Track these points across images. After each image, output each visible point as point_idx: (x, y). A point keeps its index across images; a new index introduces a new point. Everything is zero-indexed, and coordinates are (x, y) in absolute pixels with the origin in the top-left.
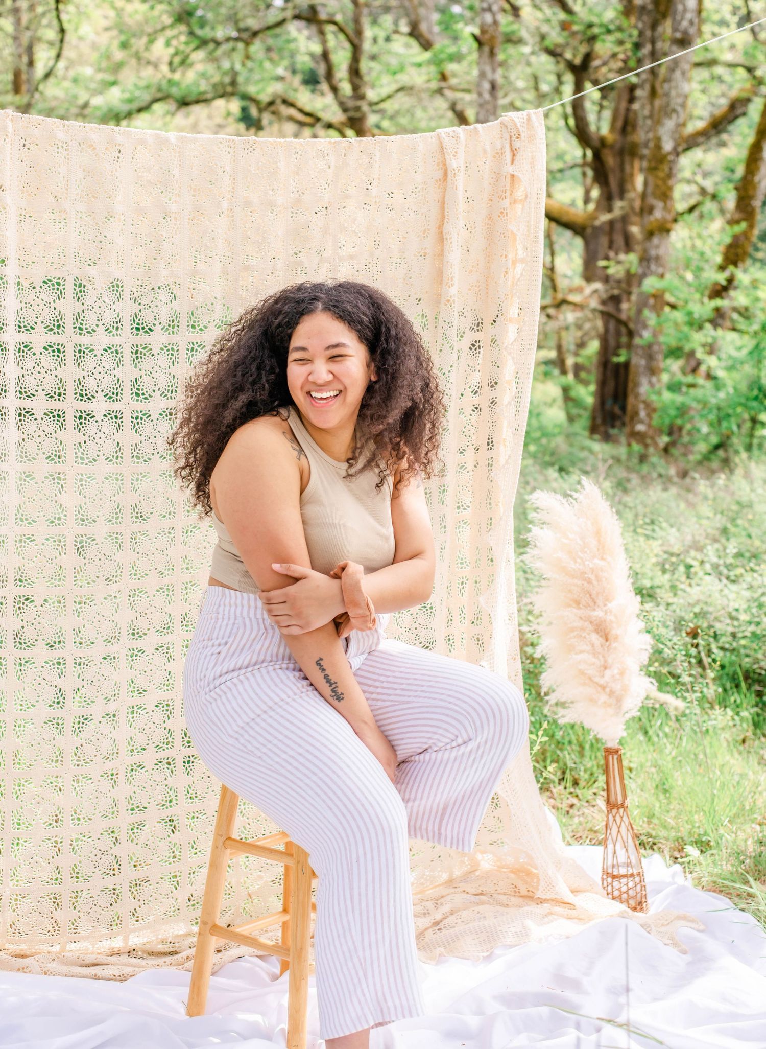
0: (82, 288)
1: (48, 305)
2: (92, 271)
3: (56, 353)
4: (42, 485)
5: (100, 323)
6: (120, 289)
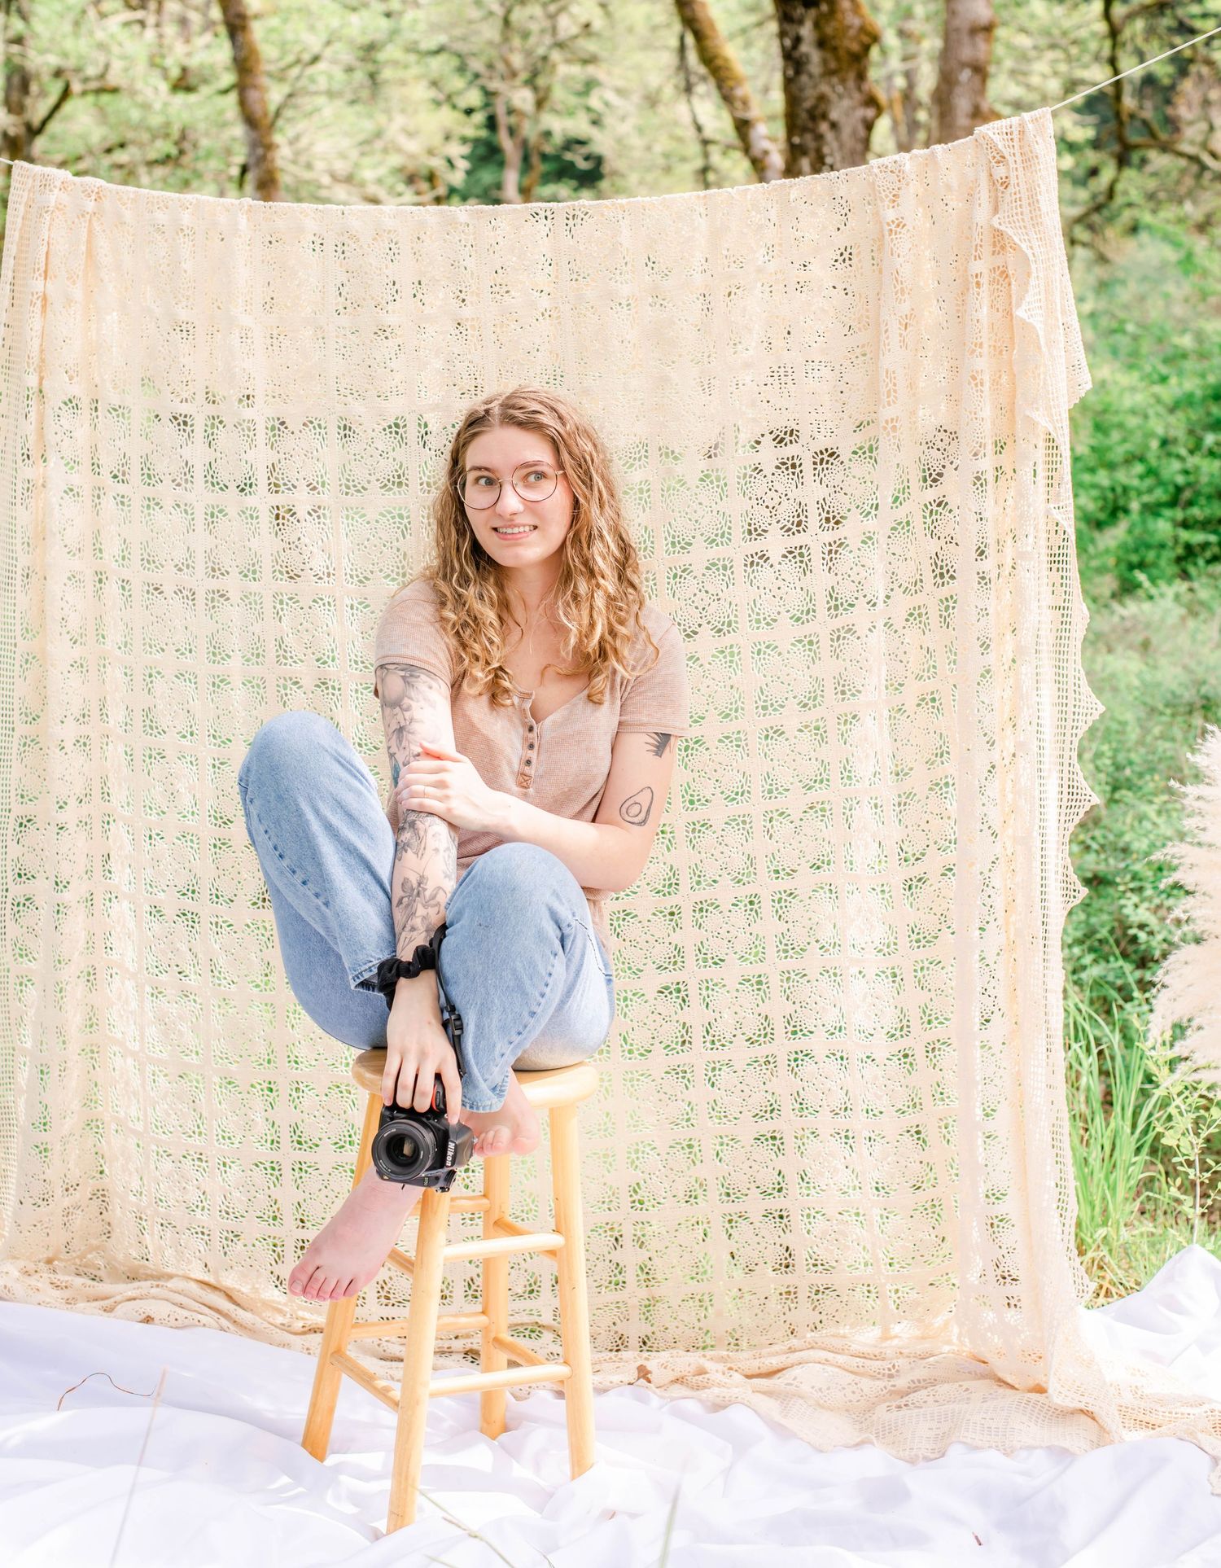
0: (347, 432)
1: (309, 455)
2: (357, 408)
3: (322, 519)
4: (311, 695)
5: (373, 478)
6: (401, 431)
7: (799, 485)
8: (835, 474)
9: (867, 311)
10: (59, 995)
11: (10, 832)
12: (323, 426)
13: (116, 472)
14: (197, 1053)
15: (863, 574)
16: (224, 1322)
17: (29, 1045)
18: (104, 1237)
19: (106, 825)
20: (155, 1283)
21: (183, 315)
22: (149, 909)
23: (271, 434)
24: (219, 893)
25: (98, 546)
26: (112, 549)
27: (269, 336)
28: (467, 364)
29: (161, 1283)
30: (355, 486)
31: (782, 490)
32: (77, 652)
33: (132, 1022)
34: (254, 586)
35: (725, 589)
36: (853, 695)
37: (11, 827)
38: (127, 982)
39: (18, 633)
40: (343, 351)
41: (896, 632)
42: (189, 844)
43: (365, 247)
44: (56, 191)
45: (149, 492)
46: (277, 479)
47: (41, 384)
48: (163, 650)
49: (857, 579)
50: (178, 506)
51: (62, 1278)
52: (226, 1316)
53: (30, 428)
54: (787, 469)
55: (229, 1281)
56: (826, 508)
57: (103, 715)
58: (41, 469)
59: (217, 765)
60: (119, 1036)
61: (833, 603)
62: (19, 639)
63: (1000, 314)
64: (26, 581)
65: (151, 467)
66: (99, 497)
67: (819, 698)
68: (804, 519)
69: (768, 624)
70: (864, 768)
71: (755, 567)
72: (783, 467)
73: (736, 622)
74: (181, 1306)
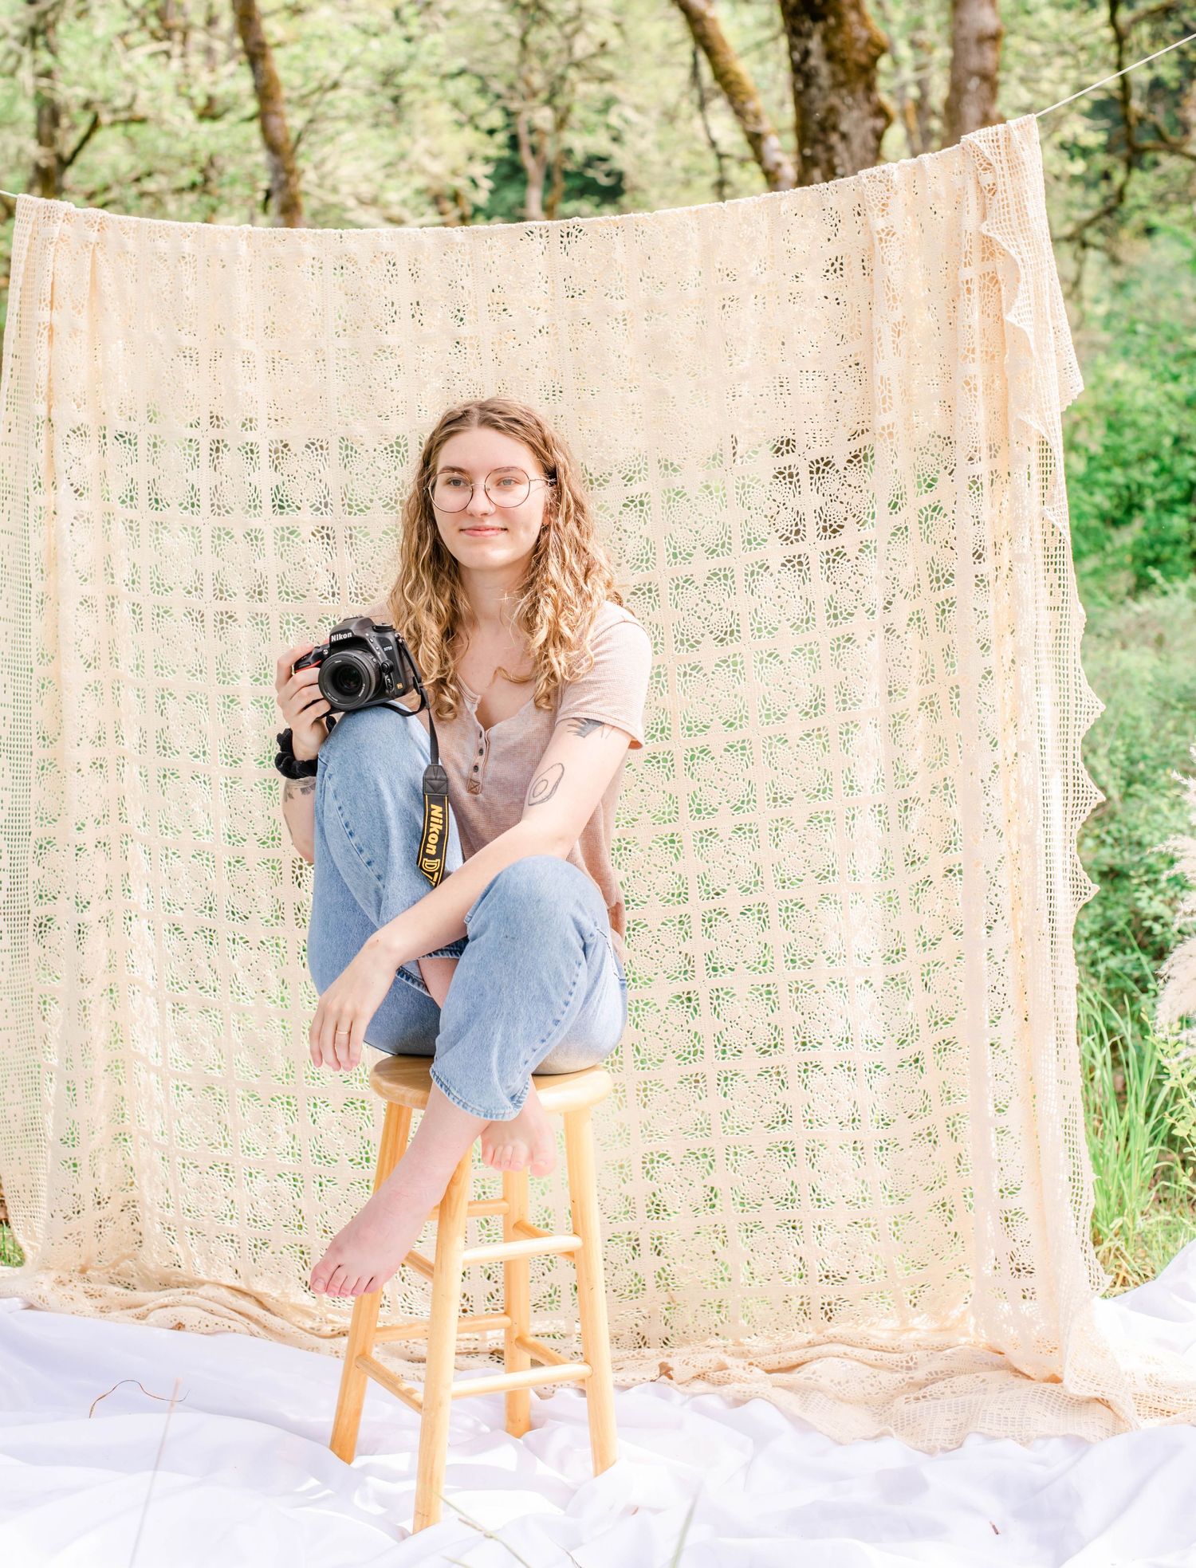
0: (349, 452)
1: (312, 476)
2: (358, 428)
3: (326, 540)
5: (375, 497)
6: (402, 450)
7: (797, 494)
8: (832, 484)
9: (859, 320)
10: (82, 1014)
11: (31, 854)
12: (325, 447)
13: (124, 497)
14: (219, 1067)
15: (862, 583)
16: (254, 1327)
17: (55, 1062)
18: (136, 1246)
19: (124, 846)
20: (186, 1290)
21: (187, 341)
22: (167, 927)
23: (274, 456)
24: (235, 911)
25: (109, 570)
26: (123, 573)
27: (270, 360)
28: (467, 381)
29: (191, 1290)
30: (357, 505)
31: (780, 499)
32: (91, 676)
33: (154, 1039)
34: (261, 607)
35: (726, 598)
36: (854, 704)
37: (31, 850)
38: (148, 999)
39: (34, 659)
40: (344, 372)
41: (898, 637)
42: (205, 862)
43: (364, 269)
44: (60, 222)
45: (156, 516)
46: (281, 500)
47: (49, 412)
48: (174, 672)
49: (856, 587)
50: (185, 529)
51: (95, 1287)
52: (257, 1322)
53: (40, 457)
54: (784, 478)
55: (259, 1286)
56: (823, 517)
57: (119, 737)
58: (53, 496)
59: (230, 784)
60: (143, 1051)
61: (832, 612)
62: (35, 665)
63: (991, 319)
64: (40, 607)
65: (159, 492)
66: (109, 523)
67: (820, 707)
68: (802, 528)
69: (769, 633)
70: (866, 777)
71: (755, 577)
72: (781, 477)
73: (738, 631)
74: (212, 1312)
